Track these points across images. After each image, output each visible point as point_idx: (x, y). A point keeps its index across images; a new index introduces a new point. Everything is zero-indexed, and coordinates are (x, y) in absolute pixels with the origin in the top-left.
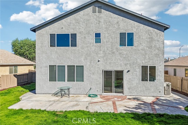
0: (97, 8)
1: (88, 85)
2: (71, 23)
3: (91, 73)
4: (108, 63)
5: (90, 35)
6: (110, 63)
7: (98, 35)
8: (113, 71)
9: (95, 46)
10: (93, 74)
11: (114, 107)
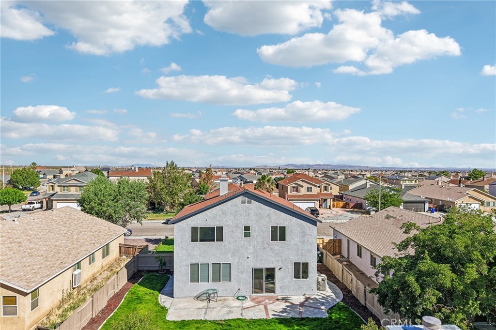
0: (246, 198)
1: (236, 285)
2: (216, 215)
3: (239, 271)
4: (258, 260)
5: (239, 228)
6: (261, 260)
7: (247, 229)
8: (264, 269)
9: (244, 241)
10: (242, 272)
11: (266, 312)
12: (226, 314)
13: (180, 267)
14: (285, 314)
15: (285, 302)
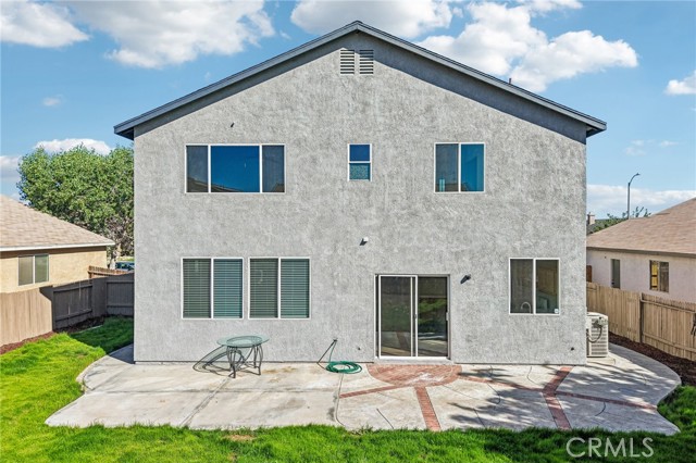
0: (357, 56)
1: (327, 327)
2: (263, 108)
3: (336, 284)
4: (396, 251)
5: (334, 150)
6: (403, 250)
7: (360, 153)
8: (414, 278)
9: (351, 190)
10: (344, 288)
11: (423, 407)
12: (277, 409)
13: (154, 268)
14: (502, 418)
15: (491, 382)
